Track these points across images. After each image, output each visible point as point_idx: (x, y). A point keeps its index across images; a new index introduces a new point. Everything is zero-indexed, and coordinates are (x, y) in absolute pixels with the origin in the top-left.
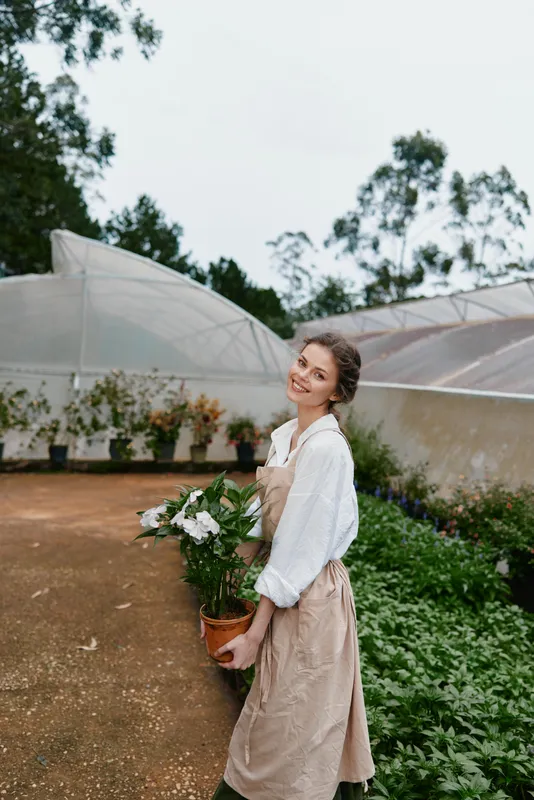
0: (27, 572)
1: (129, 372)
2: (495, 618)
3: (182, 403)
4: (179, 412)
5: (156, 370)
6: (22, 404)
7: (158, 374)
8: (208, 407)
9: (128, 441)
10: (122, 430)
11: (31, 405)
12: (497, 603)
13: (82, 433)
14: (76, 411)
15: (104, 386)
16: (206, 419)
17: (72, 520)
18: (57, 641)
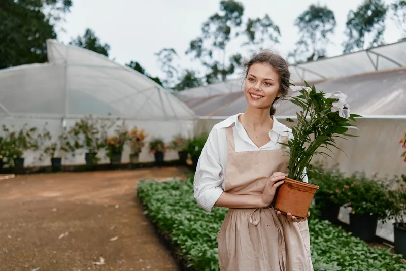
0: (52, 224)
1: (95, 116)
2: (318, 228)
3: (124, 132)
4: (123, 137)
5: (110, 114)
6: (34, 136)
7: (111, 117)
8: (138, 133)
9: (95, 154)
10: (91, 148)
11: (39, 136)
12: (317, 220)
13: (69, 150)
14: (66, 138)
15: (80, 124)
16: (138, 140)
17: (72, 196)
18: (80, 261)
